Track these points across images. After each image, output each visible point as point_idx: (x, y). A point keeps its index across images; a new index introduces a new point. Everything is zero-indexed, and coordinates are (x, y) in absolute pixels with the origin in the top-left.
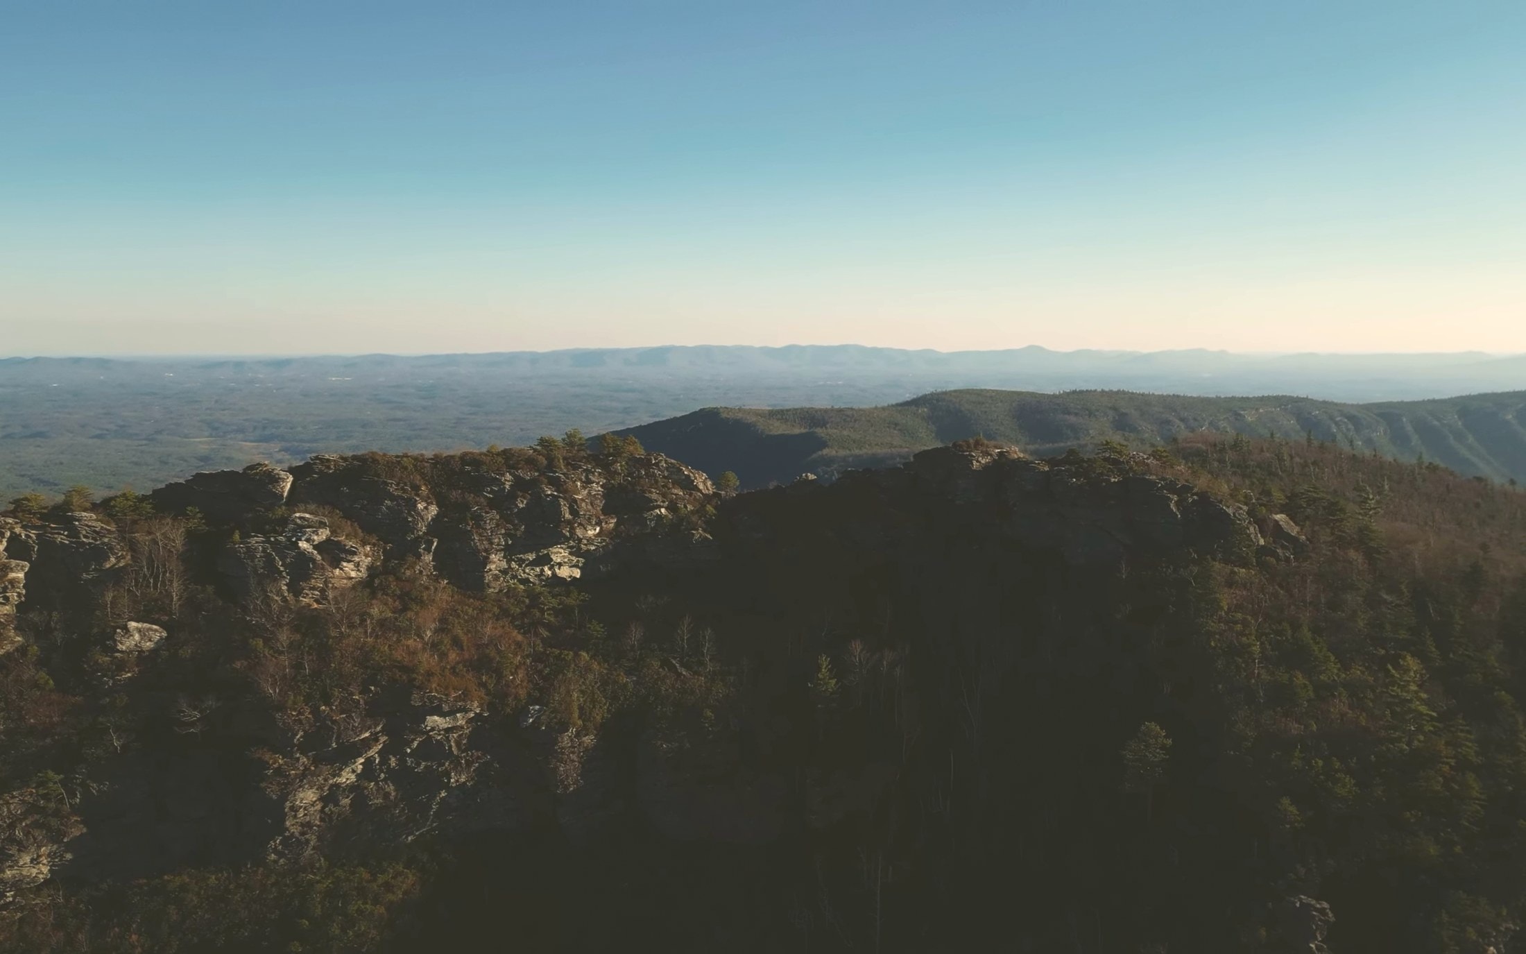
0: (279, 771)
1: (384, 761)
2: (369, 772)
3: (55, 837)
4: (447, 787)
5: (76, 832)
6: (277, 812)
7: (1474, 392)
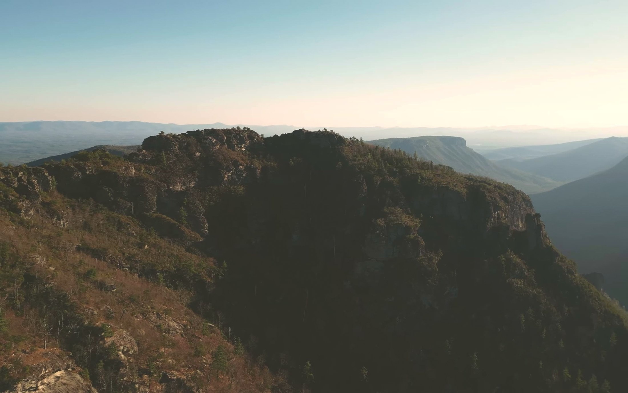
0: (223, 172)
1: (234, 172)
2: (232, 174)
3: (195, 181)
4: (243, 176)
5: (197, 180)
6: (223, 178)
7: (378, 139)
